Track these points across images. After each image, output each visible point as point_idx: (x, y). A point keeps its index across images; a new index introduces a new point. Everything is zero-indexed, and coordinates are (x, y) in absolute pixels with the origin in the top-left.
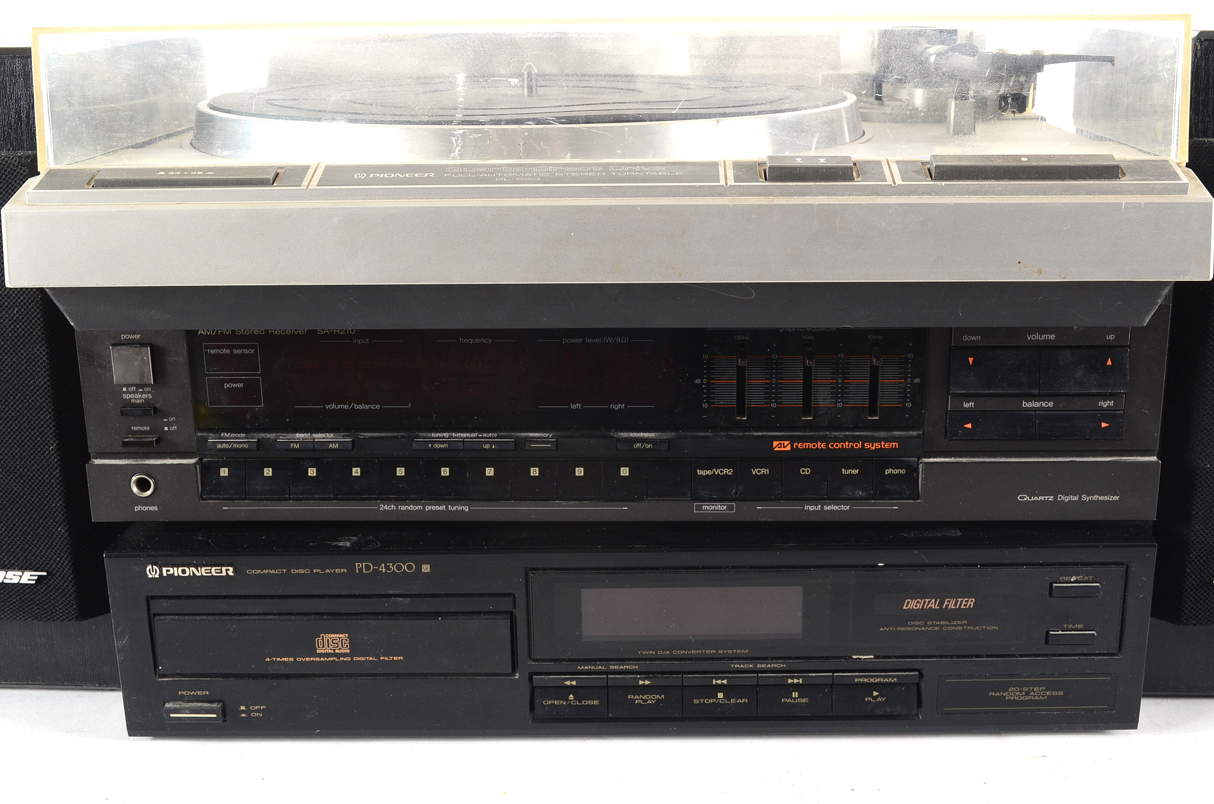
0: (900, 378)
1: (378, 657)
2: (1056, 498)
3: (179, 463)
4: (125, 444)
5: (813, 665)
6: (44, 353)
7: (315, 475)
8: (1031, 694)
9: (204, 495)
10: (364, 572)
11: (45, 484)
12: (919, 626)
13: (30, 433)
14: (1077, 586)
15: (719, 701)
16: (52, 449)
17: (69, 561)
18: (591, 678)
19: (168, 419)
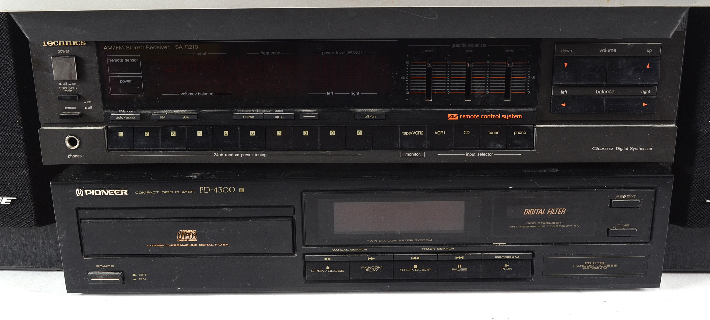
0: (524, 76)
1: (214, 244)
2: (615, 149)
3: (94, 128)
4: (62, 117)
5: (470, 248)
6: (11, 63)
7: (175, 135)
8: (598, 266)
9: (109, 148)
10: (205, 192)
11: (14, 144)
12: (533, 225)
13: (4, 113)
14: (626, 201)
15: (415, 270)
16: (18, 123)
17: (30, 191)
18: (340, 256)
19: (87, 102)
